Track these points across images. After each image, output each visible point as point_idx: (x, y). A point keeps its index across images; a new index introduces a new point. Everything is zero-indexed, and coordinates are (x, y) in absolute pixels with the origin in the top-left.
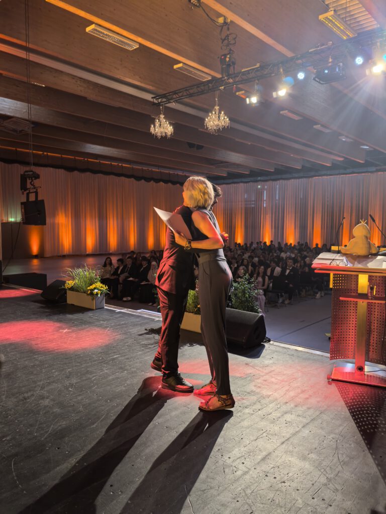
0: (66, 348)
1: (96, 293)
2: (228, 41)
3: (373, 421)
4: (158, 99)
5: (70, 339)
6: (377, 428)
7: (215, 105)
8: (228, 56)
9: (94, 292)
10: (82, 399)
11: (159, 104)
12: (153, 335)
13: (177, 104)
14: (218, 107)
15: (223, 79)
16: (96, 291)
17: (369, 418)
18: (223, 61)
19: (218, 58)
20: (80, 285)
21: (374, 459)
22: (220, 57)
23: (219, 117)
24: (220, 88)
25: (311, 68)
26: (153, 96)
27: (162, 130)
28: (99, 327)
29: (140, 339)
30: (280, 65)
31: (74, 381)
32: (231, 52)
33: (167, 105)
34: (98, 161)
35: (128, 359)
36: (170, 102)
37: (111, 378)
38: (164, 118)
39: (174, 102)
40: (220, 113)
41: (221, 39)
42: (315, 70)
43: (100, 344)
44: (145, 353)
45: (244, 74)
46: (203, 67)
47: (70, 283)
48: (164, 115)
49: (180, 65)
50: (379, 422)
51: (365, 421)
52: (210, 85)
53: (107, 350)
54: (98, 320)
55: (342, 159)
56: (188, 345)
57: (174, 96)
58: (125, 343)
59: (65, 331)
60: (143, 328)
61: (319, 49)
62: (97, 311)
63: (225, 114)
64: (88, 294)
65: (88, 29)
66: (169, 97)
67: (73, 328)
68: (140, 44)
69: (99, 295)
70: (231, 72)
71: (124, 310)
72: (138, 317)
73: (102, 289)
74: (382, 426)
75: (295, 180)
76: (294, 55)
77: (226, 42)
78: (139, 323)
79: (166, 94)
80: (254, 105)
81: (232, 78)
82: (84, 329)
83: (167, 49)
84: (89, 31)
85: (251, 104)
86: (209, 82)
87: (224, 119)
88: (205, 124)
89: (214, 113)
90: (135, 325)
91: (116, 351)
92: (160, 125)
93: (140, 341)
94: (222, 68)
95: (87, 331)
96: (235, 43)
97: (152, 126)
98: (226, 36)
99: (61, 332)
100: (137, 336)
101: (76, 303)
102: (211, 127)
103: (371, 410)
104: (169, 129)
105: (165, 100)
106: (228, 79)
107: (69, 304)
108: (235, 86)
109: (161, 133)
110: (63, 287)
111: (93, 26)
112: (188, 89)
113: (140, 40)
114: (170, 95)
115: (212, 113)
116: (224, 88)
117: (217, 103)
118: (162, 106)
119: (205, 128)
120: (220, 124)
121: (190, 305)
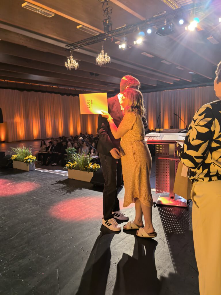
0: (6, 194)
1: (29, 161)
2: (107, 11)
3: (173, 226)
4: (68, 47)
5: (10, 189)
6: (175, 230)
7: (102, 50)
8: (108, 20)
9: (28, 161)
10: (9, 223)
11: (69, 50)
12: (60, 184)
13: (80, 49)
14: (104, 51)
15: (106, 34)
16: (29, 160)
17: (172, 225)
18: (105, 23)
19: (102, 21)
20: (20, 157)
21: (169, 248)
22: (103, 21)
23: (104, 56)
24: (104, 39)
25: (155, 27)
26: (66, 45)
27: (72, 65)
28: (29, 181)
29: (51, 187)
30: (138, 25)
31: (7, 212)
32: (110, 18)
33: (74, 50)
34: (38, 85)
35: (42, 198)
36: (76, 49)
37: (28, 210)
38: (73, 58)
39: (78, 48)
40: (105, 54)
41: (103, 10)
42: (157, 28)
43: (27, 191)
44: (52, 195)
45: (118, 31)
46: (93, 27)
47: (14, 157)
48: (72, 56)
49: (80, 26)
50: (177, 226)
51: (169, 227)
52: (98, 38)
53: (30, 194)
54: (30, 177)
55: (179, 80)
56: (79, 189)
57: (78, 45)
58: (42, 190)
59: (8, 184)
60: (55, 180)
61: (159, 15)
62: (30, 172)
63: (107, 54)
64: (25, 163)
65: (23, 5)
66: (75, 45)
67: (13, 183)
68: (55, 14)
69: (31, 163)
70: (110, 30)
71: (46, 171)
72: (54, 174)
73: (33, 159)
74: (178, 229)
75: (153, 93)
76: (145, 19)
77: (106, 12)
78: (54, 177)
79: (74, 43)
80: (123, 49)
81: (110, 33)
82: (19, 183)
83: (71, 17)
84: (24, 6)
85: (122, 49)
86: (98, 36)
87: (107, 57)
88: (96, 61)
89: (101, 54)
90: (51, 179)
91: (36, 194)
92: (71, 62)
93: (52, 188)
94: (104, 28)
95: (21, 184)
96: (111, 13)
97: (66, 63)
98: (106, 9)
99: (6, 185)
100: (50, 186)
101: (18, 168)
102: (100, 62)
103: (174, 220)
104: (76, 65)
105: (73, 47)
106: (108, 34)
107: (14, 169)
108: (112, 38)
109: (71, 67)
110: (10, 159)
111: (25, 4)
112: (85, 40)
113: (54, 11)
114: (76, 44)
115: (100, 55)
116: (106, 39)
117: (103, 48)
118: (71, 50)
119: (97, 63)
120: (105, 60)
121: (81, 166)
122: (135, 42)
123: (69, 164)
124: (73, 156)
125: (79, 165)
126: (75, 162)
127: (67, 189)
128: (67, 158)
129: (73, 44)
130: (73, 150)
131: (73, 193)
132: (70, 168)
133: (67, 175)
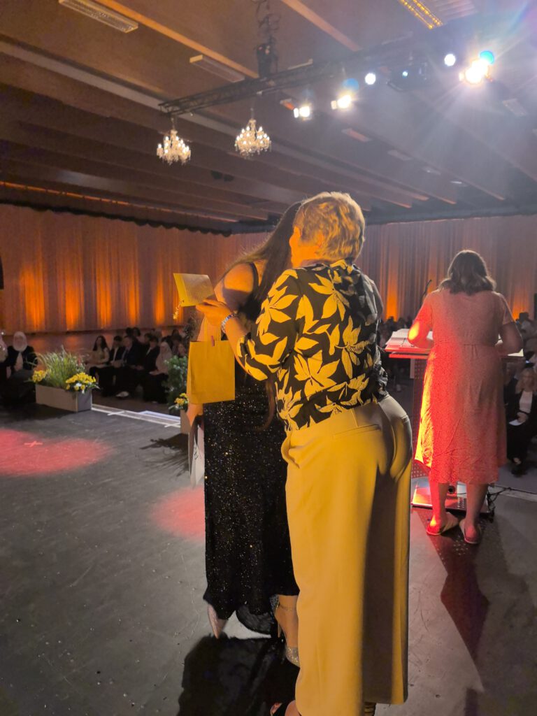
0: (33, 469)
1: (78, 389)
2: (268, 25)
4: (168, 107)
5: (39, 456)
7: (250, 118)
9: (75, 387)
10: (56, 545)
11: (169, 115)
12: (163, 448)
13: (195, 115)
14: (254, 121)
15: (262, 80)
16: (78, 385)
18: (260, 54)
20: (55, 377)
22: (256, 48)
23: (256, 135)
24: (257, 93)
25: (385, 68)
26: (161, 102)
27: (174, 152)
28: (82, 437)
29: (143, 454)
30: (342, 62)
31: (45, 517)
32: (273, 40)
33: (180, 116)
34: (81, 196)
35: (125, 483)
36: (185, 112)
37: (99, 512)
38: (177, 134)
39: (191, 111)
40: (257, 129)
41: (258, 21)
42: (390, 72)
43: (84, 463)
44: (149, 475)
46: (233, 62)
47: (39, 374)
48: (176, 130)
49: (200, 58)
52: (242, 88)
54: (82, 428)
55: (425, 199)
57: (192, 104)
58: (121, 461)
59: (32, 444)
60: (149, 438)
61: (394, 41)
62: (81, 413)
63: (265, 130)
66: (184, 105)
67: (44, 440)
68: (140, 25)
69: (83, 392)
70: (272, 72)
71: (121, 413)
72: (141, 422)
73: (87, 382)
76: (361, 49)
77: (264, 26)
78: (142, 431)
79: (181, 99)
80: (304, 119)
81: (273, 79)
82: (61, 441)
83: (180, 34)
84: (64, 2)
85: (299, 118)
86: (241, 83)
87: (263, 138)
88: (236, 145)
89: (248, 128)
90: (136, 434)
91: (108, 472)
92: (171, 145)
93: (143, 457)
94: (260, 65)
95: (64, 444)
96: (278, 28)
98: (265, 19)
99: (27, 446)
100: (139, 451)
101: (49, 404)
102: (244, 149)
104: (185, 151)
105: (177, 108)
106: (268, 80)
107: (39, 405)
108: (278, 90)
109: (173, 157)
112: (210, 93)
113: (139, 17)
114: (185, 102)
116: (263, 93)
117: (253, 115)
118: (174, 116)
119: (236, 150)
120: (257, 145)
122: (334, 105)
127: (183, 460)
129: (178, 100)
130: (184, 362)
133: (178, 426)
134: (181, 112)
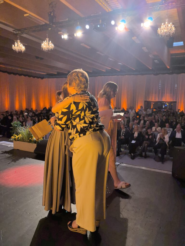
2: (52, 5)
4: (16, 31)
7: (46, 38)
11: (17, 34)
12: (5, 154)
13: (27, 35)
14: (48, 39)
15: (50, 25)
22: (48, 13)
23: (49, 44)
24: (49, 29)
25: (92, 24)
26: (14, 30)
27: (19, 48)
30: (78, 20)
32: (54, 11)
38: (20, 42)
39: (25, 34)
40: (49, 42)
41: (49, 4)
45: (61, 23)
46: (40, 17)
48: (20, 40)
49: (28, 14)
52: (44, 27)
57: (25, 31)
60: (1, 151)
61: (95, 15)
63: (52, 42)
68: (4, 2)
70: (54, 22)
75: (90, 78)
76: (84, 16)
79: (21, 29)
80: (65, 39)
81: (55, 24)
86: (43, 25)
87: (51, 45)
88: (41, 47)
92: (18, 45)
94: (49, 19)
96: (56, 7)
97: (13, 45)
98: (51, 3)
102: (45, 48)
104: (23, 48)
105: (20, 32)
106: (53, 25)
108: (56, 29)
109: (18, 50)
112: (32, 28)
114: (23, 30)
115: (45, 41)
116: (51, 29)
117: (47, 37)
119: (42, 49)
120: (49, 47)
121: (26, 138)
122: (75, 35)
123: (14, 136)
124: (18, 129)
125: (24, 137)
126: (20, 134)
127: (12, 158)
128: (12, 131)
130: (19, 123)
131: (17, 162)
132: (15, 139)
133: (13, 146)
134: (21, 34)
